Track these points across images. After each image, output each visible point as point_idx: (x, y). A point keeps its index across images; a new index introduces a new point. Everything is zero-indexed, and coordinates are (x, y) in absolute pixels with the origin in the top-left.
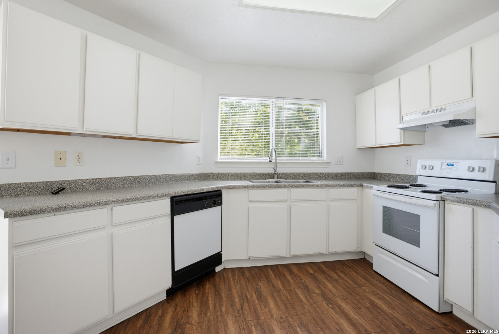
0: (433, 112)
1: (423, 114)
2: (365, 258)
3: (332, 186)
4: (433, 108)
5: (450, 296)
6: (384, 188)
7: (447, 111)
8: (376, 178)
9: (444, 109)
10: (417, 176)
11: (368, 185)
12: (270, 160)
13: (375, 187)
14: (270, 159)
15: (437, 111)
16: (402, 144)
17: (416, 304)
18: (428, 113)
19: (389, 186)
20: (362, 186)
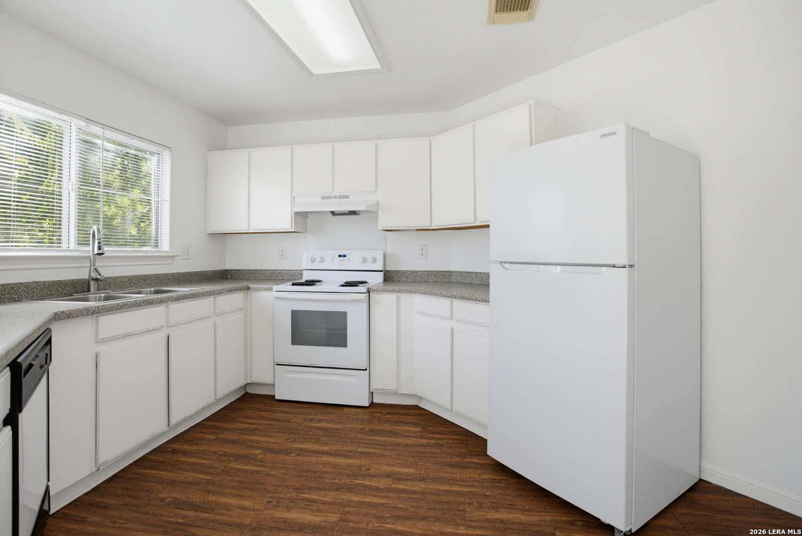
0: (335, 197)
1: (323, 198)
2: (246, 392)
3: (219, 293)
4: (336, 194)
5: (376, 385)
6: (288, 286)
7: (351, 198)
8: (229, 277)
9: (347, 197)
10: (303, 270)
11: (255, 286)
12: (101, 252)
13: (275, 287)
14: (100, 249)
15: (341, 197)
16: (293, 230)
17: (345, 409)
18: (329, 198)
19: (293, 284)
20: (248, 288)
